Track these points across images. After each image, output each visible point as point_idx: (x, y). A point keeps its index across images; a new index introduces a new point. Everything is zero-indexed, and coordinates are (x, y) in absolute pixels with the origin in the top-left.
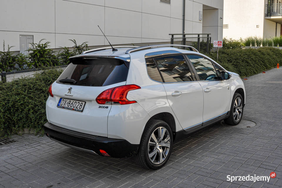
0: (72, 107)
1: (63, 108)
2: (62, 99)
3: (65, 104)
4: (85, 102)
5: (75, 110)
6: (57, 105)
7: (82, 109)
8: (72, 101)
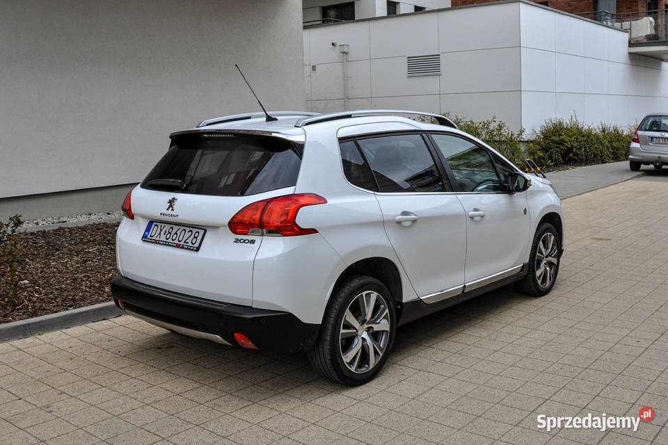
0: (176, 242)
1: (156, 242)
2: (154, 224)
3: (160, 233)
4: (205, 231)
5: (183, 248)
6: (143, 237)
7: (197, 245)
8: (176, 228)
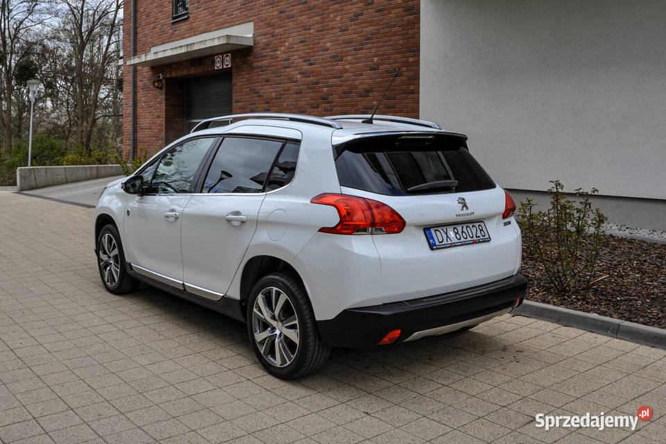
1: (450, 246)
3: (447, 237)
4: (484, 223)
5: (479, 242)
6: (430, 247)
7: (487, 236)
8: (459, 227)
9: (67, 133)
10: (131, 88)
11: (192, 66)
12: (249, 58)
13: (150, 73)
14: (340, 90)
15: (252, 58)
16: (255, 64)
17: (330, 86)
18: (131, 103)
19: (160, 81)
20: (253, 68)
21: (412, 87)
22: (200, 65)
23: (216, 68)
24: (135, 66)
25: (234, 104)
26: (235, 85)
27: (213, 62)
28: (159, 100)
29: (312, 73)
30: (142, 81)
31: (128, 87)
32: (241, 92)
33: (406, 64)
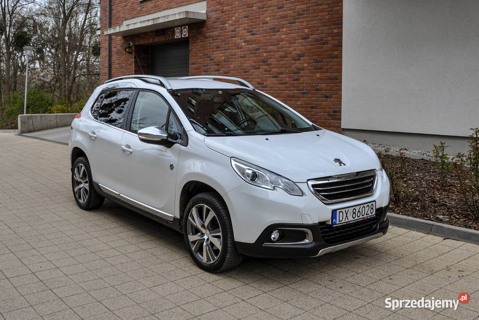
9: (53, 88)
10: (107, 52)
11: (156, 36)
12: (202, 30)
13: (122, 41)
14: (277, 55)
15: (205, 29)
16: (207, 34)
17: (270, 52)
18: (107, 64)
19: (131, 47)
20: (206, 38)
21: (336, 53)
22: (163, 34)
23: (176, 37)
24: (110, 35)
25: (190, 66)
26: (192, 51)
27: (174, 33)
28: (129, 62)
29: (254, 42)
30: (115, 47)
31: (104, 53)
32: (197, 56)
33: (331, 34)
